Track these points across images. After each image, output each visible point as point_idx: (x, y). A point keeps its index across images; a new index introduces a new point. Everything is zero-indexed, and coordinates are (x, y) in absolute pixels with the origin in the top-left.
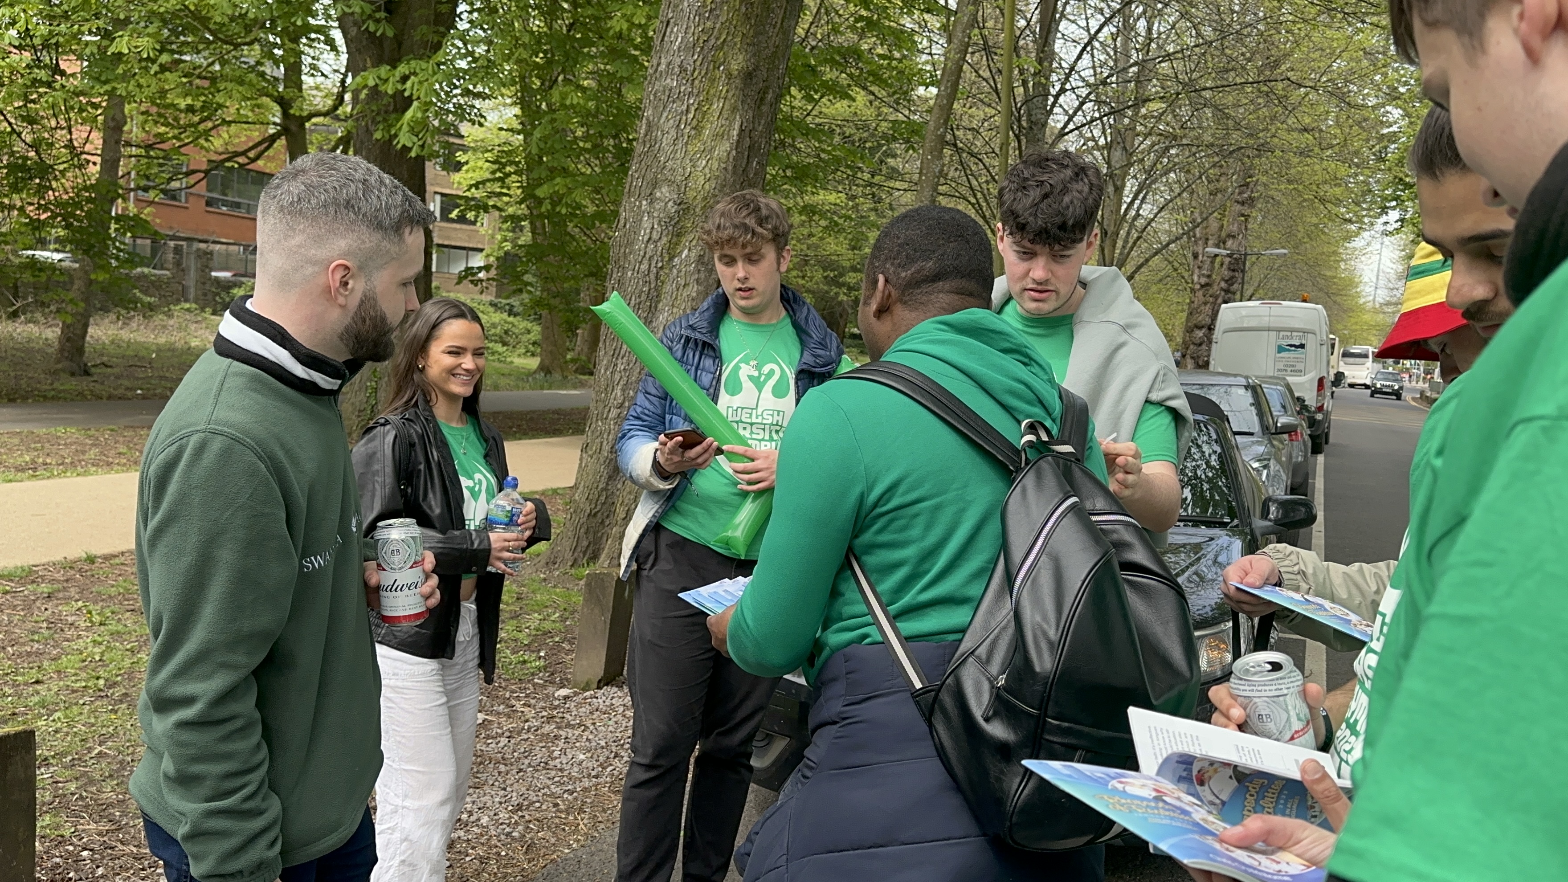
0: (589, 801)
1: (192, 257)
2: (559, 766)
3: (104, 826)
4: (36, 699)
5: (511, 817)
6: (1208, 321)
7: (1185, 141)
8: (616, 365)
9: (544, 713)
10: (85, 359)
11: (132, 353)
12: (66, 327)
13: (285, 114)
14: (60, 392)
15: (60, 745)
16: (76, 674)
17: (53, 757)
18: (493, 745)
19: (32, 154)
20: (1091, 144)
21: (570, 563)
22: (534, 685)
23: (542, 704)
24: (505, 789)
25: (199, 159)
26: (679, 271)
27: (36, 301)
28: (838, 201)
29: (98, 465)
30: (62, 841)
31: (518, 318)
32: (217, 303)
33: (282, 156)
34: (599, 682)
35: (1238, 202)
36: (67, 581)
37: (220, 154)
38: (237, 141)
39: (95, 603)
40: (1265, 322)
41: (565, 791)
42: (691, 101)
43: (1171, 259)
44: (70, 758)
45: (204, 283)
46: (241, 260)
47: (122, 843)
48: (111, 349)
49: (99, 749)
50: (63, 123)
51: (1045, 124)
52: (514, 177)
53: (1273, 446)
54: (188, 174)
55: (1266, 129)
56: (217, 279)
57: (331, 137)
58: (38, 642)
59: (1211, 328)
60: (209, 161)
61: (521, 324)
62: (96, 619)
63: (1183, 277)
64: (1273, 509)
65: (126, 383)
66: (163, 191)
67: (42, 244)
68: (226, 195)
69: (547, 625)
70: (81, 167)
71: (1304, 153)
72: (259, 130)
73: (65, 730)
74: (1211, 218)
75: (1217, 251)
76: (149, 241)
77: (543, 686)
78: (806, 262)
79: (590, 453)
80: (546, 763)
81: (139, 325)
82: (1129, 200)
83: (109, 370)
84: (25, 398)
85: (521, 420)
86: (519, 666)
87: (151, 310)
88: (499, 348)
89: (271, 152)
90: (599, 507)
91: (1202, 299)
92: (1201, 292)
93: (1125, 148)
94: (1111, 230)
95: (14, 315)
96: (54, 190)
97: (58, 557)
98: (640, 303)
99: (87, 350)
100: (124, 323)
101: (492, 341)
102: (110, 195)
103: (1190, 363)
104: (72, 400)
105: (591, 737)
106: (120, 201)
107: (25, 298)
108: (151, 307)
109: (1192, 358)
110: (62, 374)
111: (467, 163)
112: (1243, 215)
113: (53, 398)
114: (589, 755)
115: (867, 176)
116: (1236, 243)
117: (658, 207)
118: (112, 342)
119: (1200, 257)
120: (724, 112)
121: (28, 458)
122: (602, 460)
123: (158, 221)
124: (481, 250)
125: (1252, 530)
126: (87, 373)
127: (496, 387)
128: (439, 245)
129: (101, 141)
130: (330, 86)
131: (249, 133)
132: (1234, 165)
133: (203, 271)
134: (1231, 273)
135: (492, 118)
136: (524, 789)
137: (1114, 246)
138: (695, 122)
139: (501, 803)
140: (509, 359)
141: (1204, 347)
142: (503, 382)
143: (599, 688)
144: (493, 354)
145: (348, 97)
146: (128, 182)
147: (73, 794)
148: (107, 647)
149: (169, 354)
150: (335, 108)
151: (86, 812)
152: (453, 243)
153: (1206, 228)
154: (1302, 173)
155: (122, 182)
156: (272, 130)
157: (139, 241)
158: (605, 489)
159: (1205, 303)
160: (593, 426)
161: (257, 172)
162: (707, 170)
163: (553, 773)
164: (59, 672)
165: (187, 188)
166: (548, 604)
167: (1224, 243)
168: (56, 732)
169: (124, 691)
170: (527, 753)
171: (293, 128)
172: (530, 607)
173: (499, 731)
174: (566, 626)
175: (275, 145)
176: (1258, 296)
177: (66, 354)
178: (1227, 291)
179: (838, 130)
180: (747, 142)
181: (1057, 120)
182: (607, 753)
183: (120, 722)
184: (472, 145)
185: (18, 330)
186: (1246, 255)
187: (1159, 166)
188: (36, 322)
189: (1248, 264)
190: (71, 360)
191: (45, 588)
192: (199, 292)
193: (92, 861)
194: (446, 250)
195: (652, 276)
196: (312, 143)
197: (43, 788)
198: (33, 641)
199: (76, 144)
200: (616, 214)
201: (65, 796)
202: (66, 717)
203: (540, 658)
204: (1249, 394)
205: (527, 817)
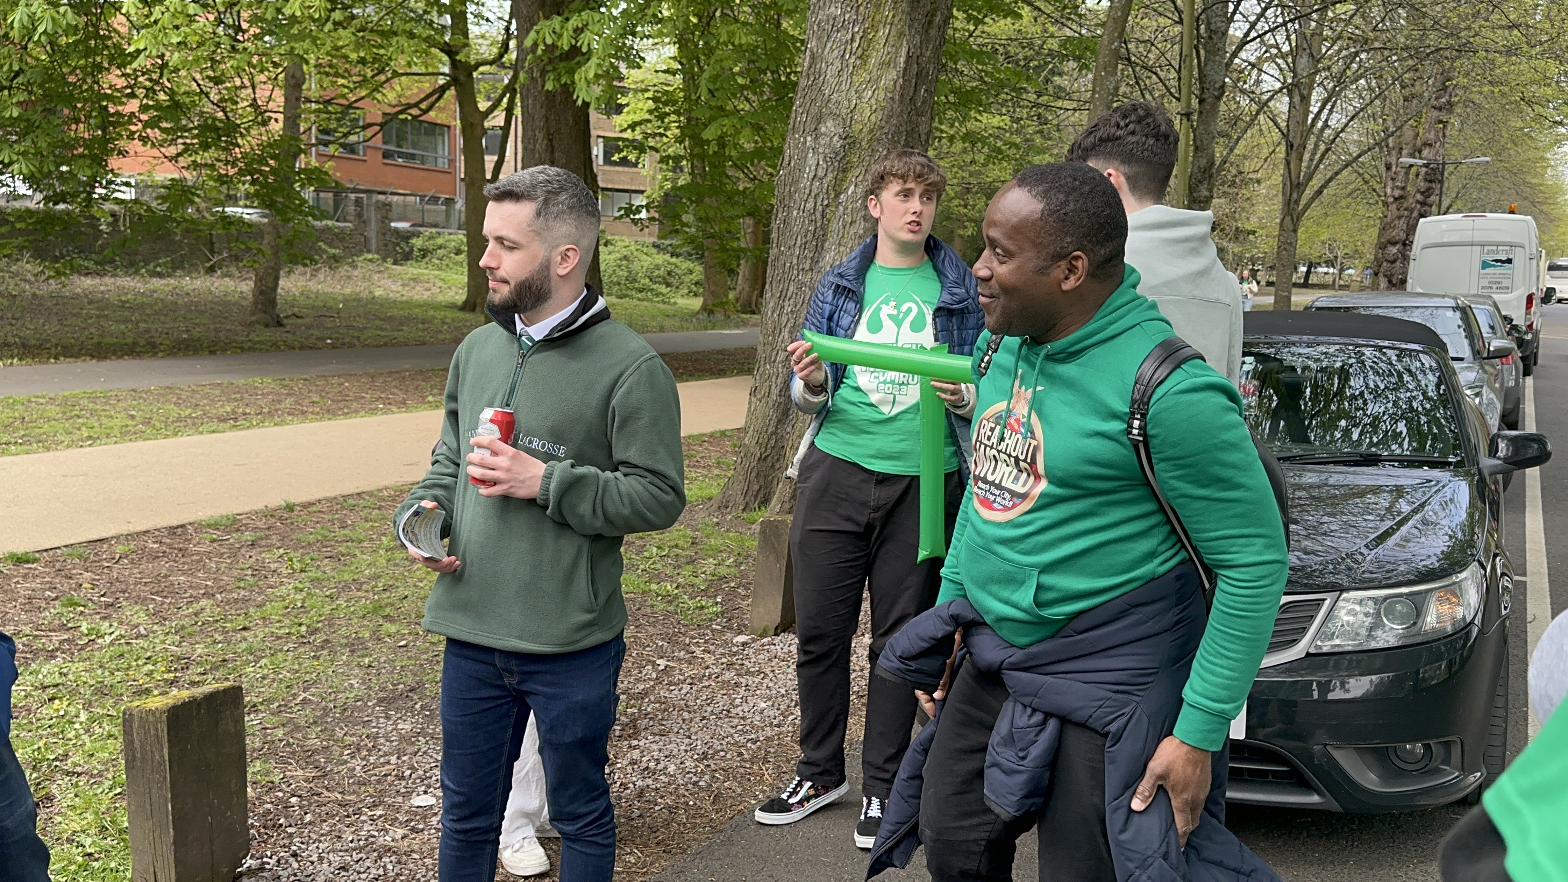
0: (772, 750)
1: (373, 209)
2: (741, 714)
3: (311, 773)
4: (244, 645)
5: (697, 766)
6: (1403, 236)
7: (1377, 45)
8: (783, 307)
9: (724, 660)
10: (277, 310)
11: (321, 304)
12: (259, 280)
13: (454, 64)
14: (256, 343)
15: (268, 692)
16: (279, 621)
17: (262, 703)
18: (676, 692)
19: (220, 115)
20: (1274, 51)
21: (742, 507)
22: (713, 631)
23: (721, 650)
24: (689, 737)
25: (373, 112)
26: (846, 208)
27: (231, 256)
28: (1002, 124)
29: (293, 414)
30: (272, 787)
31: (680, 259)
32: (397, 253)
33: (452, 107)
34: (776, 628)
35: (1434, 108)
36: (269, 529)
37: (394, 106)
38: (409, 93)
39: (296, 550)
40: (1467, 237)
41: (749, 740)
42: (856, 29)
43: (1361, 171)
44: (277, 704)
45: (384, 234)
46: (418, 210)
47: (327, 789)
48: (302, 300)
49: (304, 695)
50: (247, 83)
51: (1225, 33)
52: (673, 117)
53: (1485, 372)
54: (365, 128)
55: (1469, 28)
56: (396, 230)
57: (498, 85)
58: (244, 589)
59: (1407, 244)
60: (384, 114)
61: (684, 265)
62: (297, 566)
63: (1374, 190)
64: (1502, 445)
65: (316, 333)
66: (342, 145)
67: (233, 200)
68: (400, 147)
69: (723, 571)
70: (265, 123)
71: (1510, 51)
72: (429, 81)
73: (271, 676)
74: (1405, 128)
75: (1412, 161)
76: (331, 195)
77: (721, 632)
78: (968, 190)
79: (759, 396)
80: (728, 711)
81: (325, 277)
82: (1316, 110)
83: (300, 321)
84: (224, 350)
85: (687, 360)
86: (697, 611)
87: (337, 261)
88: (663, 289)
89: (441, 103)
90: (769, 451)
91: (1395, 211)
92: (1395, 206)
93: (1311, 55)
94: (1297, 142)
95: (211, 270)
96: (239, 146)
97: (259, 506)
98: (806, 243)
99: (279, 301)
100: (312, 275)
101: (656, 283)
102: (293, 149)
103: (1383, 282)
104: (267, 351)
105: (770, 685)
106: (303, 156)
107: (220, 254)
108: (335, 259)
109: (1385, 276)
110: (257, 326)
111: (627, 105)
112: (1441, 122)
113: (249, 349)
114: (770, 703)
115: (1033, 97)
116: (1433, 151)
117: (823, 142)
118: (302, 294)
119: (1394, 169)
120: (891, 39)
121: (229, 409)
122: (771, 404)
123: (338, 174)
124: (642, 192)
125: (1479, 470)
126: (279, 324)
127: (662, 329)
128: (604, 189)
129: (283, 99)
130: (495, 34)
131: (420, 85)
132: (1429, 68)
133: (383, 222)
134: (1428, 185)
135: (651, 57)
136: (708, 737)
137: (1301, 160)
138: (860, 51)
139: (686, 751)
140: (672, 300)
141: (1398, 264)
142: (668, 323)
143: (776, 634)
144: (657, 295)
145: (512, 44)
146: (310, 137)
147: (281, 740)
148: (308, 594)
149: (355, 304)
150: (501, 56)
151: (293, 758)
152: (617, 187)
153: (1400, 136)
154: (1507, 74)
155: (303, 137)
156: (441, 81)
157: (322, 195)
158: (774, 433)
159: (1399, 218)
160: (762, 369)
161: (429, 123)
162: (873, 101)
163: (736, 721)
164: (264, 618)
165: (364, 141)
166: (722, 548)
167: (1420, 152)
168: (263, 678)
169: (325, 637)
170: (710, 701)
171: (462, 78)
172: (705, 552)
173: (681, 678)
174: (741, 571)
175: (445, 96)
176: (1455, 207)
177: (260, 306)
178: (1423, 204)
179: (1001, 50)
180: (915, 69)
181: (1237, 30)
182: (787, 701)
183: (322, 668)
184: (632, 86)
185: (216, 284)
186: (1444, 164)
187: (1349, 73)
188: (230, 276)
189: (1446, 173)
190: (265, 312)
191: (248, 536)
192: (381, 243)
193: (300, 807)
194: (610, 193)
195: (818, 215)
196: (480, 92)
197: (253, 735)
198: (239, 588)
199: (260, 103)
200: (780, 151)
201: (273, 742)
202: (272, 663)
203: (717, 603)
204: (1458, 314)
205: (713, 766)
